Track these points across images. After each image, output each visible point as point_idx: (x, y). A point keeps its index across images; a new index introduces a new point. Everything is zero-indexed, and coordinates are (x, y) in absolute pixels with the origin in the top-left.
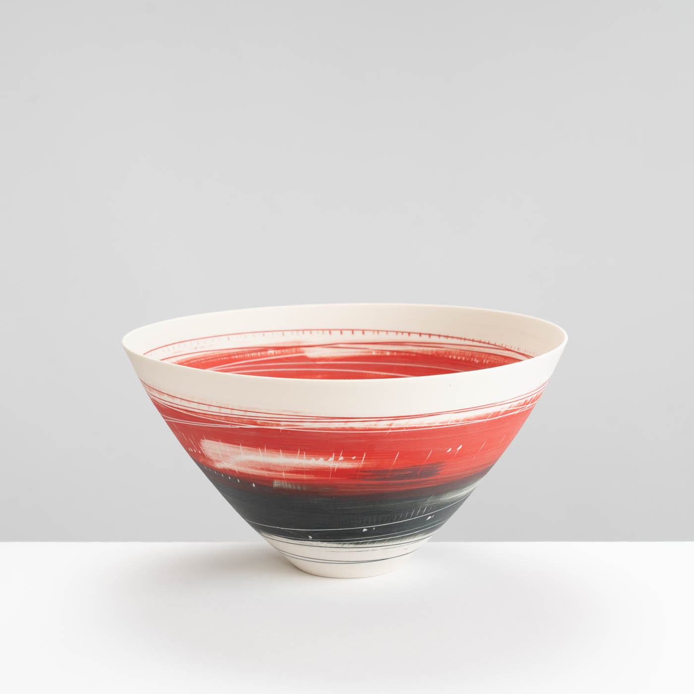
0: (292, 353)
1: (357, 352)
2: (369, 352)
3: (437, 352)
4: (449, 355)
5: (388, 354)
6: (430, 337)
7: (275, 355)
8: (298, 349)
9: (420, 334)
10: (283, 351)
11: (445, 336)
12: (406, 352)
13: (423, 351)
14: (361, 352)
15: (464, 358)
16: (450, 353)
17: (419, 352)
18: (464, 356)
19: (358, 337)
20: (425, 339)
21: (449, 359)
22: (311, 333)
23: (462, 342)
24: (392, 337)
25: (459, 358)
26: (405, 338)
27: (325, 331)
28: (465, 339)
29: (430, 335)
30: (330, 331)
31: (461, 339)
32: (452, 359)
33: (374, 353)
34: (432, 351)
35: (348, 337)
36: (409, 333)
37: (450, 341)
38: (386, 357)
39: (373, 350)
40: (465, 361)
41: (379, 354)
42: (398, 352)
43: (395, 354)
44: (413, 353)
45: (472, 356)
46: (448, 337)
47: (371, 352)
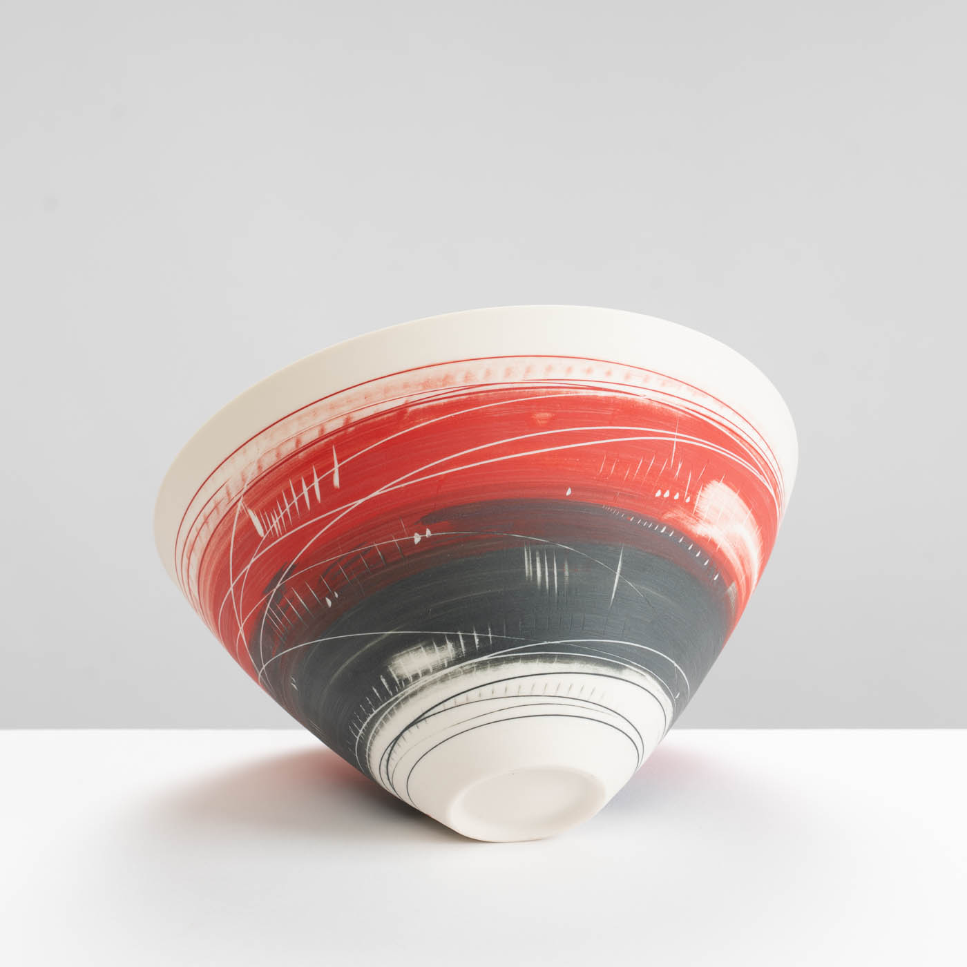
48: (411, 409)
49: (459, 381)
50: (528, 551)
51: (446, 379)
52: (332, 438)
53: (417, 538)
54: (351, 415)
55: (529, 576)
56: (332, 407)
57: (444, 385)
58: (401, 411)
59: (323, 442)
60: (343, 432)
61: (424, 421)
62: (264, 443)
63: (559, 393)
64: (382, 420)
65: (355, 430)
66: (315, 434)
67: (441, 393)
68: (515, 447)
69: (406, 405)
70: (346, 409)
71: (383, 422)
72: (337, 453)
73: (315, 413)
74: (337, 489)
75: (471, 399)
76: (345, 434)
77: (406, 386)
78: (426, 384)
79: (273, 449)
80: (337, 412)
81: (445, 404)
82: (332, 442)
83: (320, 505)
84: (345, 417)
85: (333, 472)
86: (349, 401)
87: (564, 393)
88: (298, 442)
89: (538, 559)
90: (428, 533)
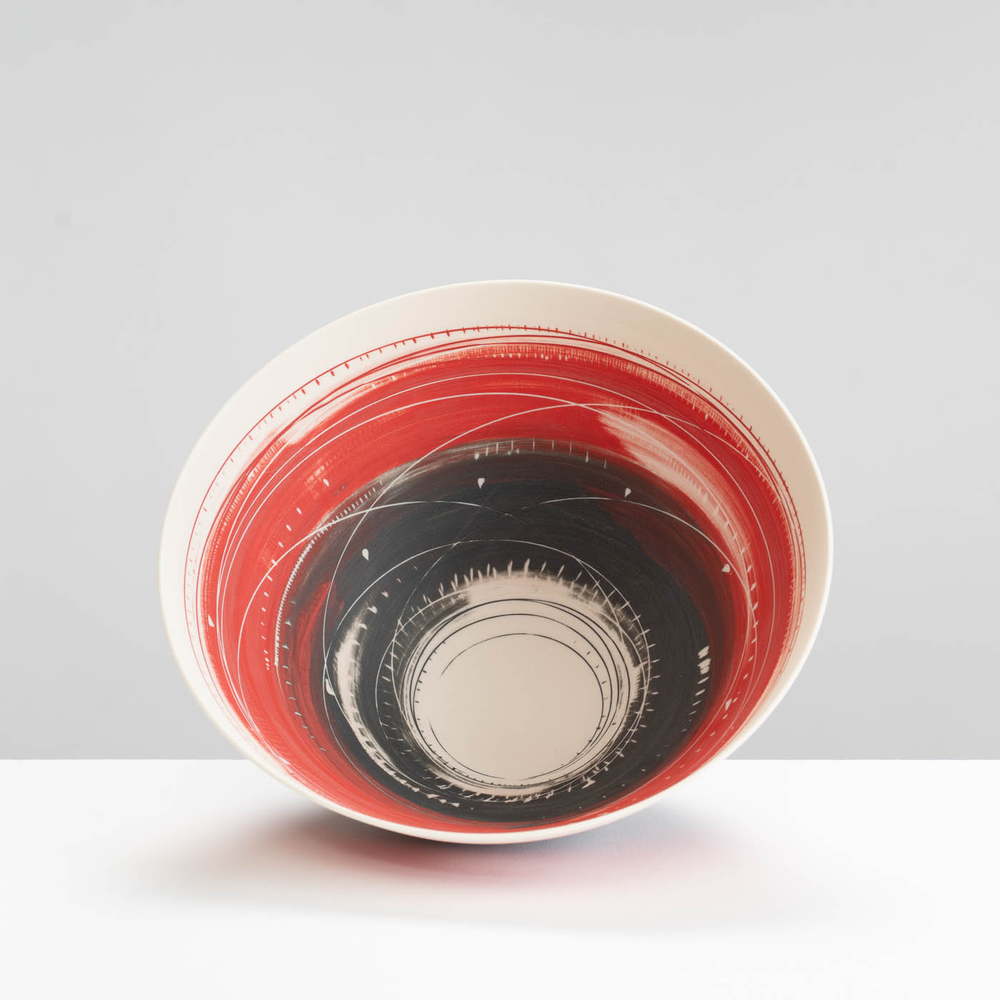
0: (274, 454)
1: (350, 397)
2: (366, 389)
3: (468, 353)
4: (492, 354)
5: (394, 378)
6: (449, 335)
7: (257, 475)
8: (277, 443)
9: (432, 335)
10: (262, 461)
11: (474, 329)
12: (421, 366)
13: (447, 357)
14: (354, 395)
15: (519, 355)
16: (492, 350)
17: (441, 360)
18: (518, 351)
19: (343, 375)
20: (442, 339)
21: (493, 358)
22: (280, 408)
23: (507, 332)
24: (391, 354)
25: (511, 355)
26: (410, 347)
27: (296, 394)
28: (510, 328)
29: (448, 332)
30: (302, 389)
31: (502, 327)
32: (499, 358)
33: (374, 387)
34: (461, 354)
35: (329, 383)
36: (414, 339)
37: (484, 333)
38: (393, 383)
39: (371, 383)
40: (523, 358)
41: (382, 384)
42: (407, 370)
43: (405, 375)
44: (431, 364)
45: (533, 351)
46: (478, 328)
47: (370, 387)
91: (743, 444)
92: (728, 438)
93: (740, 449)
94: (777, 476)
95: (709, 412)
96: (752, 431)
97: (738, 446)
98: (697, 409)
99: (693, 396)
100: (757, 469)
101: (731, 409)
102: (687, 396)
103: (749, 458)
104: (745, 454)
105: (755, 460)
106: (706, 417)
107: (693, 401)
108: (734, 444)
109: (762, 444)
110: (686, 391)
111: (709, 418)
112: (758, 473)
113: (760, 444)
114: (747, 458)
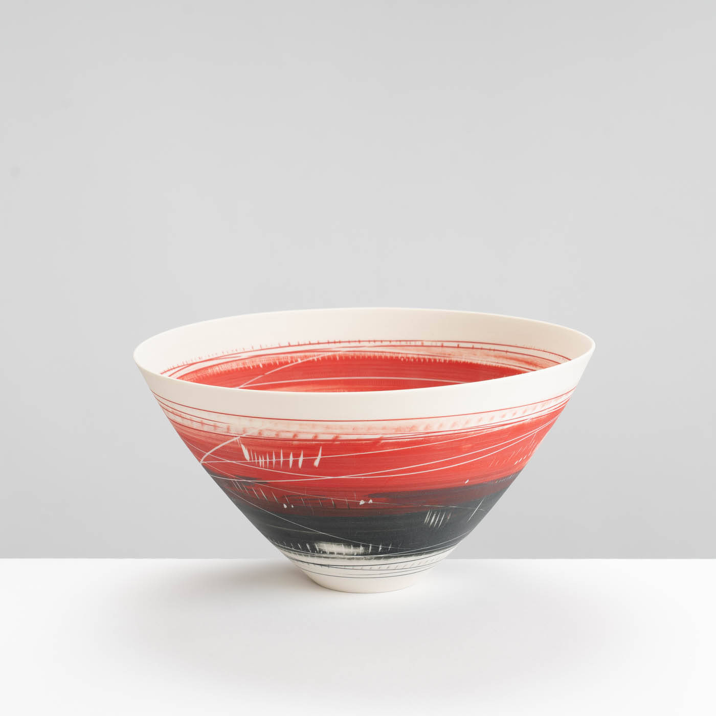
48: (383, 441)
49: (421, 429)
50: (430, 512)
51: (413, 427)
52: (322, 442)
53: (362, 502)
54: (340, 435)
55: (426, 523)
56: (328, 427)
57: (409, 431)
58: (376, 441)
59: (314, 442)
60: (331, 442)
61: (389, 449)
62: (268, 424)
63: (482, 432)
64: (362, 443)
65: (340, 444)
66: (310, 437)
67: (407, 436)
68: (443, 464)
69: (381, 439)
70: (338, 431)
71: (362, 444)
72: (322, 450)
73: (314, 426)
74: (315, 467)
75: (425, 440)
76: (332, 444)
77: (384, 428)
78: (398, 430)
79: (275, 431)
80: (330, 431)
81: (407, 442)
82: (321, 445)
83: (300, 469)
84: (335, 435)
85: (316, 459)
86: (341, 428)
87: (485, 432)
88: (295, 436)
89: (435, 515)
90: (371, 501)
91: (292, 358)
92: (281, 364)
93: (292, 362)
94: (327, 346)
95: (260, 361)
96: (291, 345)
97: (289, 361)
98: (253, 367)
99: (247, 361)
100: (311, 359)
101: (270, 347)
102: (244, 364)
103: (302, 360)
104: (297, 361)
105: (306, 357)
106: (261, 366)
107: (249, 364)
108: (287, 363)
109: (303, 343)
110: (242, 361)
111: (263, 365)
112: (313, 360)
113: (302, 345)
114: (300, 361)
